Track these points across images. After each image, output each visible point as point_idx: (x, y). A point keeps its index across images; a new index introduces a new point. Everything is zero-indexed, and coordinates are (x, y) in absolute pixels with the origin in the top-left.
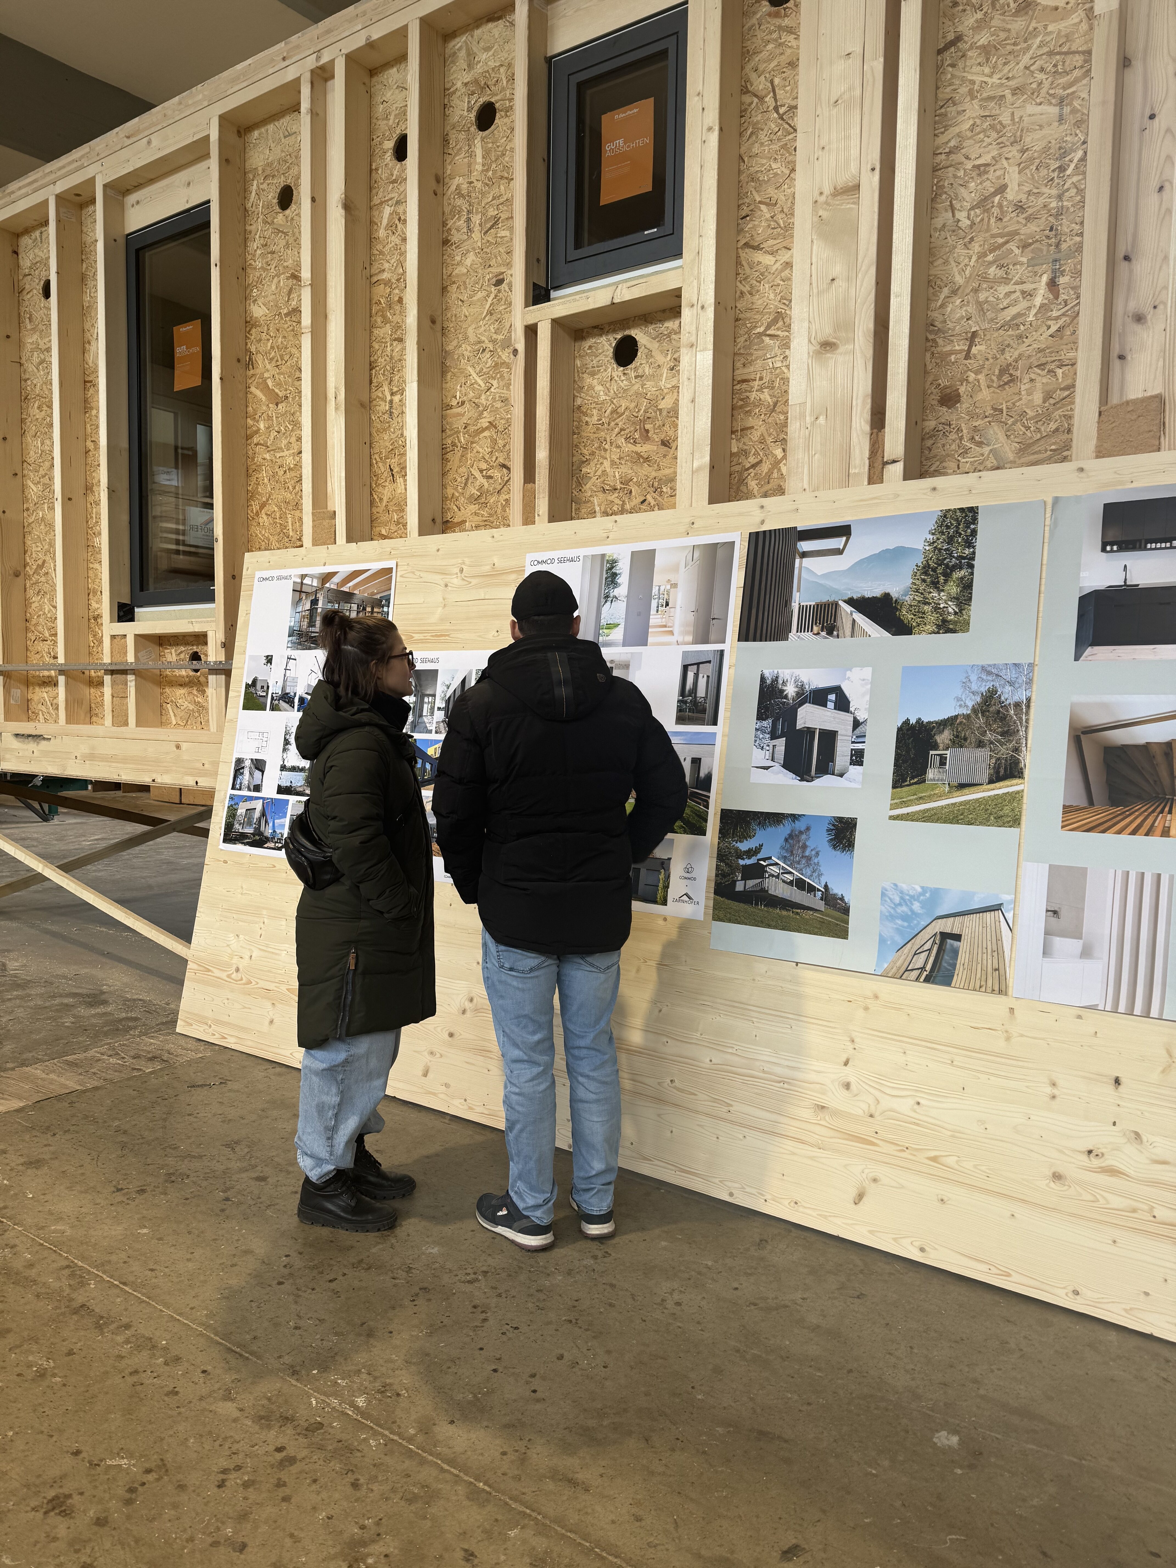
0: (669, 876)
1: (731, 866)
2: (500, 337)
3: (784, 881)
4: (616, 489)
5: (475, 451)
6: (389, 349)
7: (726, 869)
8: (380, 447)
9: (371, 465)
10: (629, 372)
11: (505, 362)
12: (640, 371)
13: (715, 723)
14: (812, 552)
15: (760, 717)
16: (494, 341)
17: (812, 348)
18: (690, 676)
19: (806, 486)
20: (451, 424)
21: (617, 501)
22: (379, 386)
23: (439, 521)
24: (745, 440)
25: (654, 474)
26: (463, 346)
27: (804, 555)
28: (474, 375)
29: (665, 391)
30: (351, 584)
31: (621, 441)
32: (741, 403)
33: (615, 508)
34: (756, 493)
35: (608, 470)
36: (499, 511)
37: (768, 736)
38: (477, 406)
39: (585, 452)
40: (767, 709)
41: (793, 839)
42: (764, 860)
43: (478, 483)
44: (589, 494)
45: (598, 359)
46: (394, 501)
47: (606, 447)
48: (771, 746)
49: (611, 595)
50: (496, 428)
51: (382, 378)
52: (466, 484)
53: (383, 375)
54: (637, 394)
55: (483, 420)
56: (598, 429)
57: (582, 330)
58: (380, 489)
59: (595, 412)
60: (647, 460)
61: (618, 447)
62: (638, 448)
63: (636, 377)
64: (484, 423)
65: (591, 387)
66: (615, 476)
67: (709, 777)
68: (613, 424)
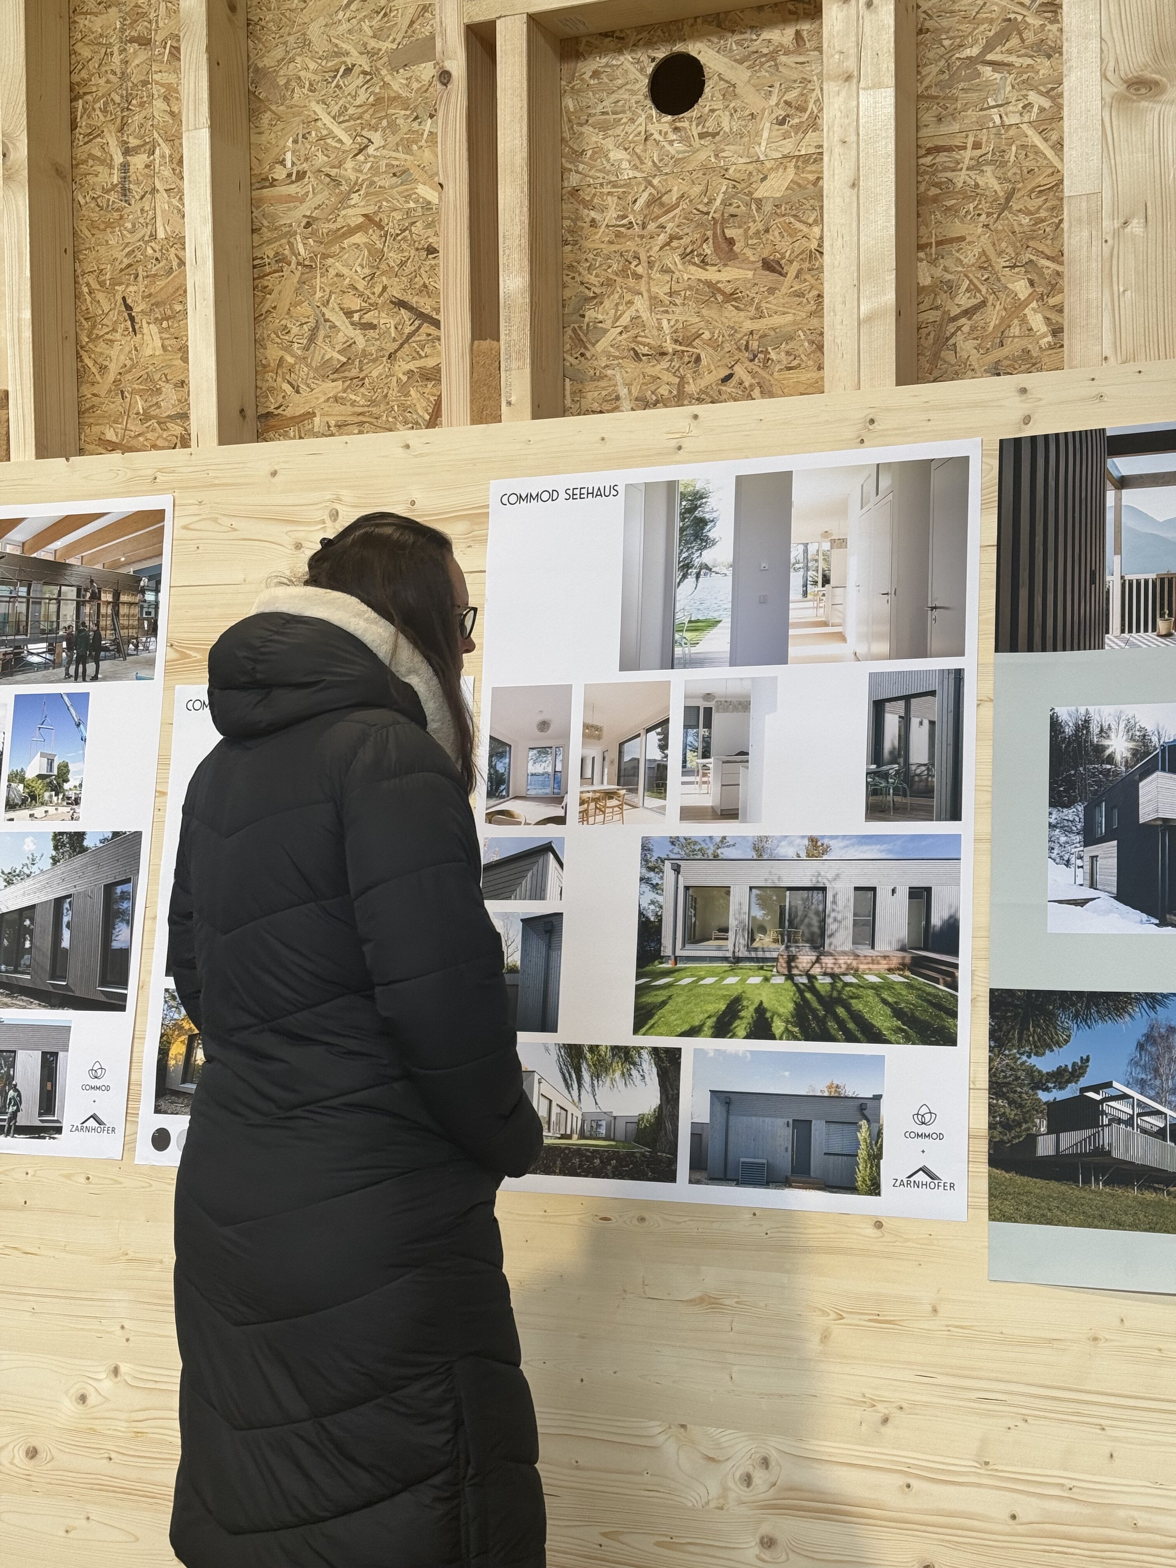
0: (880, 1134)
1: (1021, 1106)
2: (386, 45)
3: (1144, 1131)
4: (663, 354)
5: (332, 272)
6: (117, 59)
7: (1012, 1114)
8: (98, 260)
9: (77, 296)
10: (686, 124)
11: (398, 97)
12: (711, 125)
13: (955, 814)
14: (1141, 476)
15: (1057, 800)
16: (372, 54)
17: (1109, 90)
18: (892, 723)
19: (1107, 352)
20: (273, 218)
21: (667, 377)
22: (94, 133)
23: (250, 413)
24: (949, 262)
25: (748, 325)
26: (298, 59)
27: (1123, 483)
28: (327, 120)
29: (768, 165)
30: (58, 544)
31: (673, 259)
32: (934, 191)
33: (664, 391)
34: (976, 365)
35: (645, 315)
36: (393, 393)
37: (1078, 838)
38: (335, 181)
39: (592, 279)
40: (1070, 784)
41: (1155, 1043)
42: (1096, 1089)
43: (340, 338)
44: (603, 362)
45: (614, 97)
46: (136, 373)
47: (640, 270)
48: (1087, 859)
49: (697, 562)
50: (381, 228)
51: (99, 118)
52: (312, 339)
53: (104, 111)
54: (706, 169)
55: (350, 211)
56: (618, 235)
57: (577, 39)
58: (101, 347)
59: (611, 201)
60: (731, 297)
61: (666, 271)
62: (711, 274)
63: (702, 136)
64: (353, 215)
65: (599, 152)
66: (660, 329)
67: (952, 928)
68: (652, 226)
